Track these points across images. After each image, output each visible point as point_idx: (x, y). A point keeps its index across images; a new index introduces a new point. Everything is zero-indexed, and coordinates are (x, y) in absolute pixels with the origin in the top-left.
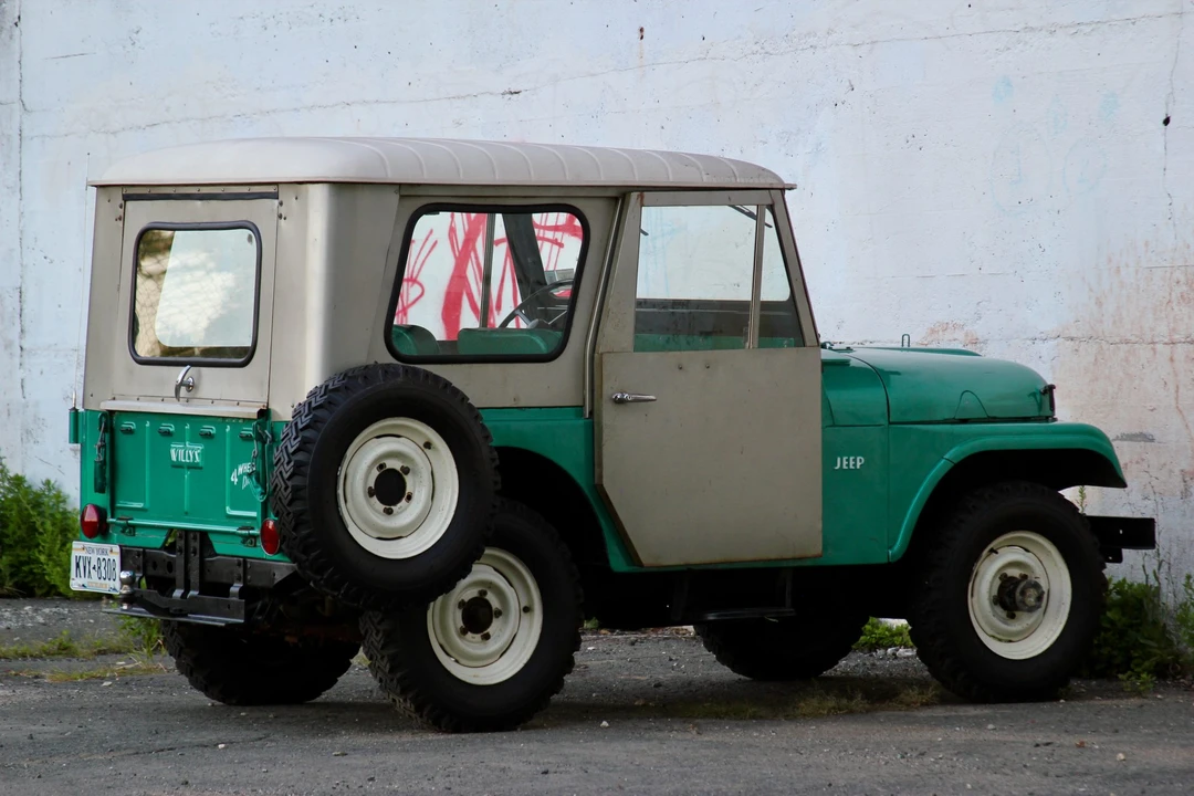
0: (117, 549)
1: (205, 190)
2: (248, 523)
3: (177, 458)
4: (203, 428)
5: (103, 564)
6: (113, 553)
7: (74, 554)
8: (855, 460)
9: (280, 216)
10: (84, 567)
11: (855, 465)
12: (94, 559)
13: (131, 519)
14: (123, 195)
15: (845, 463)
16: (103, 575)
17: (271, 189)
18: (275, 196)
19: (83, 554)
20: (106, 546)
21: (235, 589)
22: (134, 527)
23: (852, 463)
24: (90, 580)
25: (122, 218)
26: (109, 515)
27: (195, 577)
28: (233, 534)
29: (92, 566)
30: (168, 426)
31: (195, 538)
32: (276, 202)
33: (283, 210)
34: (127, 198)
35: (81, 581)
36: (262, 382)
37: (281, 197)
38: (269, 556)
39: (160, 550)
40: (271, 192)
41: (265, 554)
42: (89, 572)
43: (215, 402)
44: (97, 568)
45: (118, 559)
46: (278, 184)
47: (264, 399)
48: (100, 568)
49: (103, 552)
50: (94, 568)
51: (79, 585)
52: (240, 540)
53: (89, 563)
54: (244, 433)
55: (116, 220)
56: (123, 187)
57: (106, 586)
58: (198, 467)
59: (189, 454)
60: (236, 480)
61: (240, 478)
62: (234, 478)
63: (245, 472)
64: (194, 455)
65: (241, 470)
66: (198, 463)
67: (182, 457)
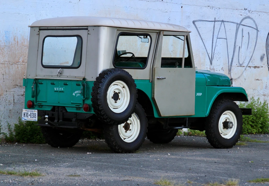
0: (36, 111)
1: (64, 28)
2: (78, 105)
3: (56, 89)
4: (65, 83)
5: (32, 114)
6: (36, 112)
7: (23, 112)
8: (200, 94)
9: (89, 34)
11: (200, 95)
13: (42, 104)
14: (39, 29)
15: (198, 94)
16: (32, 116)
18: (87, 29)
19: (26, 112)
20: (34, 110)
21: (74, 120)
22: (42, 105)
23: (199, 94)
24: (28, 118)
25: (39, 34)
26: (35, 103)
27: (61, 117)
28: (74, 107)
29: (28, 115)
30: (53, 82)
31: (61, 108)
32: (87, 31)
33: (89, 32)
34: (40, 30)
35: (25, 118)
36: (83, 72)
37: (89, 29)
38: (85, 112)
39: (50, 111)
40: (86, 28)
41: (84, 112)
42: (28, 116)
43: (68, 77)
44: (30, 115)
45: (37, 113)
46: (88, 26)
47: (84, 76)
48: (31, 115)
49: (32, 112)
50: (29, 115)
51: (25, 119)
52: (75, 109)
53: (28, 114)
54: (77, 84)
55: (37, 35)
56: (39, 27)
57: (33, 119)
58: (63, 92)
59: (60, 89)
60: (74, 95)
61: (76, 94)
62: (74, 94)
63: (77, 93)
64: (62, 89)
65: (76, 92)
66: (63, 91)
67: (58, 89)
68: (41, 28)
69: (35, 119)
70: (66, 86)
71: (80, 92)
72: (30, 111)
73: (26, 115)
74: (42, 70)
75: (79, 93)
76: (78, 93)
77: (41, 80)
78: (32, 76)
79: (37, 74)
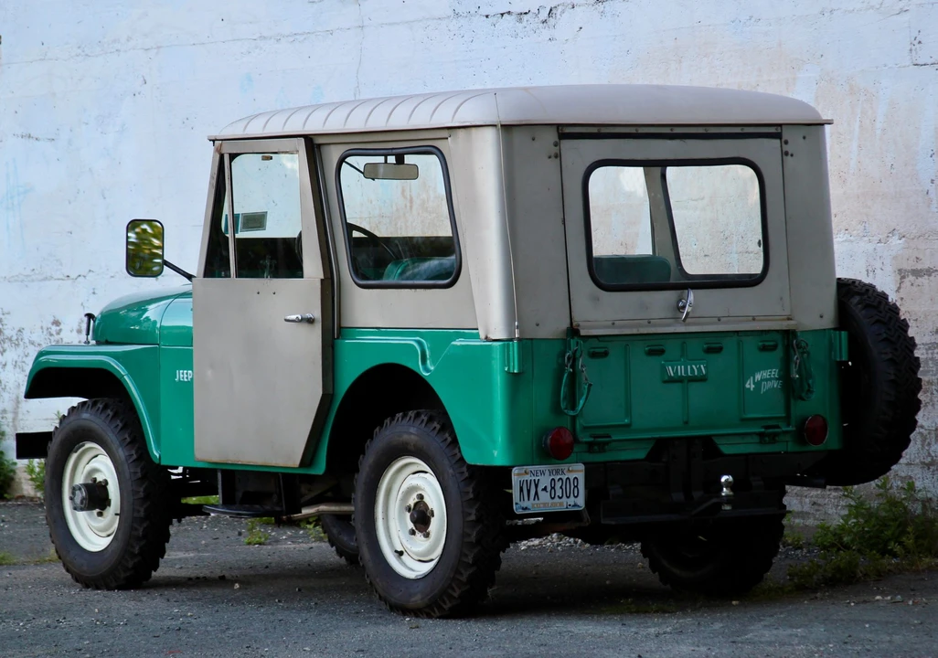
0: (581, 467)
1: (677, 130)
2: (770, 423)
3: (676, 372)
4: (713, 344)
5: (558, 485)
6: (577, 472)
9: (787, 154)
10: (529, 489)
12: (545, 481)
14: (560, 134)
16: (559, 493)
17: (772, 130)
18: (778, 136)
19: (528, 477)
20: (565, 467)
24: (536, 501)
25: (558, 156)
28: (751, 434)
29: (541, 486)
30: (655, 345)
32: (776, 142)
33: (786, 148)
35: (526, 503)
36: (781, 299)
37: (785, 137)
38: (797, 448)
39: (643, 460)
40: (774, 132)
41: (792, 447)
42: (536, 493)
43: (722, 319)
44: (549, 489)
45: (581, 477)
46: (780, 125)
47: (787, 312)
48: (553, 488)
49: (557, 473)
50: (545, 489)
51: (523, 509)
52: (756, 439)
53: (536, 486)
54: (767, 344)
55: (550, 157)
56: (558, 126)
57: (561, 504)
58: (702, 379)
59: (692, 368)
60: (753, 386)
61: (758, 384)
62: (750, 385)
63: (764, 378)
64: (699, 369)
65: (758, 377)
66: (704, 376)
67: (681, 370)
68: (567, 130)
69: (572, 501)
70: (713, 356)
71: (775, 372)
72: (547, 473)
73: (529, 491)
74: (597, 299)
75: (770, 379)
76: (767, 380)
77: (601, 339)
78: (553, 326)
79: (577, 318)
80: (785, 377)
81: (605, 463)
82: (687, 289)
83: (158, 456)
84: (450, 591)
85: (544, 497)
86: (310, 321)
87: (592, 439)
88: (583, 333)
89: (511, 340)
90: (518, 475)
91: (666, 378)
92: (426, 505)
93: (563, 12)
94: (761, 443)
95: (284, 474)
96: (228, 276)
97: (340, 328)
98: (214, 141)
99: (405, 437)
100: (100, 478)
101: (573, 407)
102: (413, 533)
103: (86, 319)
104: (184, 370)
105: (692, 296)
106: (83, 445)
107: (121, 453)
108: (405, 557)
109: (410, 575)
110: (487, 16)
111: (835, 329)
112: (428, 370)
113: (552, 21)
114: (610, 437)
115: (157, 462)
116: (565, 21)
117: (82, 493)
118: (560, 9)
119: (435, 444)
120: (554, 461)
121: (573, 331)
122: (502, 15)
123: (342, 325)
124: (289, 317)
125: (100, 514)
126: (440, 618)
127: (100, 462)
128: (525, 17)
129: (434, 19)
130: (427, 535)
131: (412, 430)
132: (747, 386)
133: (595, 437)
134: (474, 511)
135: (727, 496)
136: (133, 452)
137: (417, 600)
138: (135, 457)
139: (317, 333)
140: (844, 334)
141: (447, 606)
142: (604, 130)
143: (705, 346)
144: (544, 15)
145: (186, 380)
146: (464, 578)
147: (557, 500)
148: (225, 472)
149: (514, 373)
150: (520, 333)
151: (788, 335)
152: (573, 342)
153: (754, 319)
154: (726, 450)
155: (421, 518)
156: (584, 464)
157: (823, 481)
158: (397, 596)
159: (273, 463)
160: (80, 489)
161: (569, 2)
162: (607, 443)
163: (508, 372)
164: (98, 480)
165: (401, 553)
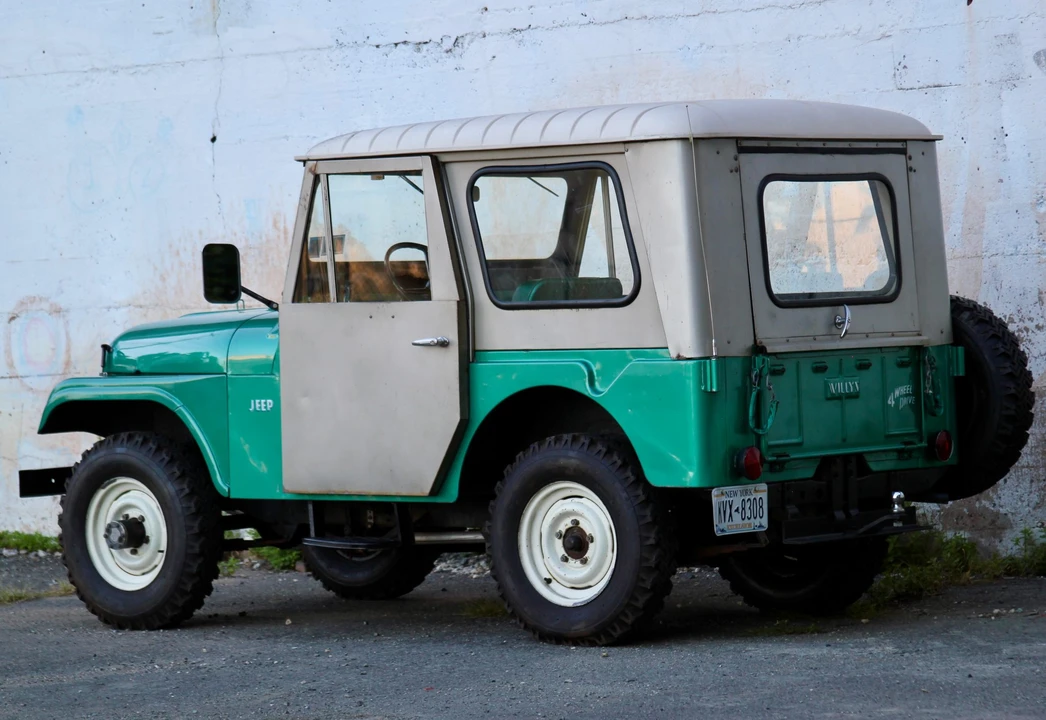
0: (764, 487)
1: (830, 145)
2: (907, 439)
3: (836, 390)
4: (862, 360)
5: (748, 505)
6: (761, 492)
7: (715, 502)
9: (911, 169)
10: (725, 510)
12: (737, 502)
14: (738, 147)
16: (748, 514)
17: (899, 145)
18: (903, 151)
19: (724, 499)
20: (754, 487)
24: (731, 523)
25: (738, 170)
27: (853, 498)
28: (893, 450)
29: (734, 508)
30: (820, 362)
32: (904, 157)
33: (911, 163)
34: (742, 150)
35: (723, 525)
36: (912, 314)
37: (909, 152)
39: (811, 479)
40: (898, 147)
41: (922, 463)
42: (731, 515)
43: (870, 335)
44: (740, 510)
45: (765, 496)
46: (905, 141)
47: (917, 329)
48: (743, 509)
49: (747, 493)
50: (737, 510)
51: (721, 530)
52: (894, 456)
53: (731, 507)
54: (902, 360)
55: (731, 171)
56: (737, 139)
57: (750, 525)
58: (854, 396)
59: (848, 385)
60: (893, 402)
61: (897, 400)
62: (891, 402)
63: (902, 394)
64: (854, 385)
65: (897, 393)
66: (858, 392)
67: (841, 389)
68: (745, 144)
69: (757, 522)
70: (864, 373)
71: (909, 389)
72: (739, 493)
73: (725, 512)
74: (774, 316)
75: (906, 395)
76: (904, 396)
77: (779, 356)
78: (741, 345)
79: (760, 336)
80: (916, 392)
81: (782, 483)
82: (842, 305)
83: (227, 489)
84: (623, 618)
85: (737, 517)
86: (444, 344)
87: (775, 458)
88: (769, 351)
89: (708, 358)
90: (717, 496)
91: (829, 396)
92: (581, 530)
93: (472, 41)
94: (899, 459)
95: (398, 504)
96: (325, 299)
97: (475, 351)
98: (305, 162)
99: (562, 462)
100: (133, 514)
101: (758, 425)
102: (565, 560)
103: (100, 350)
104: (261, 398)
105: (849, 311)
106: (115, 481)
107: (170, 488)
108: (553, 585)
109: (568, 603)
110: (378, 46)
111: (952, 345)
112: (597, 392)
113: (458, 50)
114: (788, 456)
115: (226, 495)
116: (473, 52)
117: (120, 530)
118: (468, 38)
119: (602, 467)
120: (744, 480)
121: (758, 349)
122: (396, 44)
123: (478, 347)
124: (416, 342)
125: (134, 552)
126: (606, 645)
127: (135, 498)
128: (425, 47)
129: (312, 49)
130: (584, 562)
131: (571, 454)
132: (889, 402)
133: (779, 456)
134: (653, 535)
135: (899, 513)
136: (185, 486)
137: (580, 627)
138: (187, 491)
139: (452, 357)
140: (961, 350)
141: (618, 632)
142: (774, 144)
143: (858, 363)
144: (448, 44)
145: (264, 409)
146: (640, 604)
147: (746, 521)
148: (316, 504)
149: (712, 392)
150: (717, 351)
151: (918, 350)
152: (758, 360)
153: (893, 335)
154: (874, 467)
155: (576, 544)
156: (767, 483)
157: (946, 496)
158: (551, 626)
159: (393, 491)
160: (118, 526)
161: (479, 31)
162: (785, 462)
163: (705, 391)
164: (131, 516)
165: (548, 581)
